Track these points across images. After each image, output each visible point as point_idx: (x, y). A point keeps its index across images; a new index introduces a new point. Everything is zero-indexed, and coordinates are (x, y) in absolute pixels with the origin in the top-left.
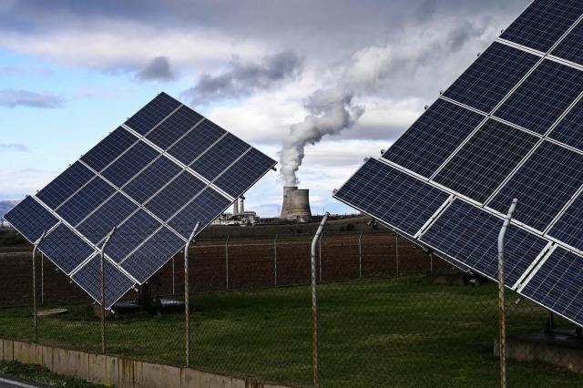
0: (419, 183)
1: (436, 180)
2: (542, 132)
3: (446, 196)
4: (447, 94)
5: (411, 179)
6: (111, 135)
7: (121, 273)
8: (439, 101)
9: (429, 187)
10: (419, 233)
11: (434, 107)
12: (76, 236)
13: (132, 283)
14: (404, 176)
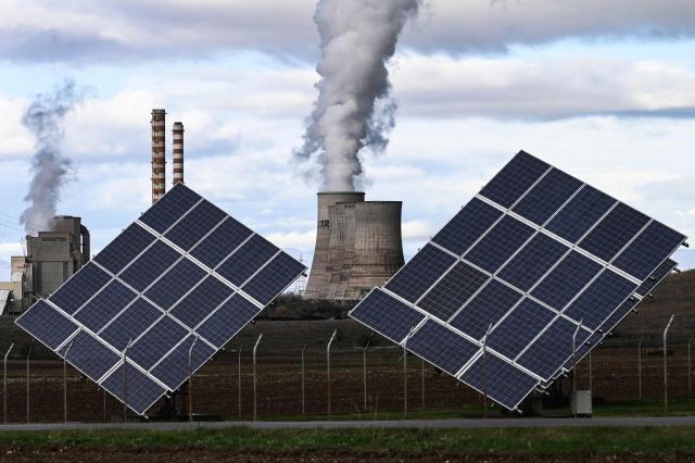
0: (407, 307)
1: (419, 305)
2: (492, 272)
3: (423, 316)
4: (434, 240)
5: (402, 304)
6: (125, 232)
7: (151, 381)
8: (428, 245)
9: (413, 310)
10: (404, 341)
11: (424, 249)
12: (99, 343)
13: (164, 390)
14: (397, 302)
